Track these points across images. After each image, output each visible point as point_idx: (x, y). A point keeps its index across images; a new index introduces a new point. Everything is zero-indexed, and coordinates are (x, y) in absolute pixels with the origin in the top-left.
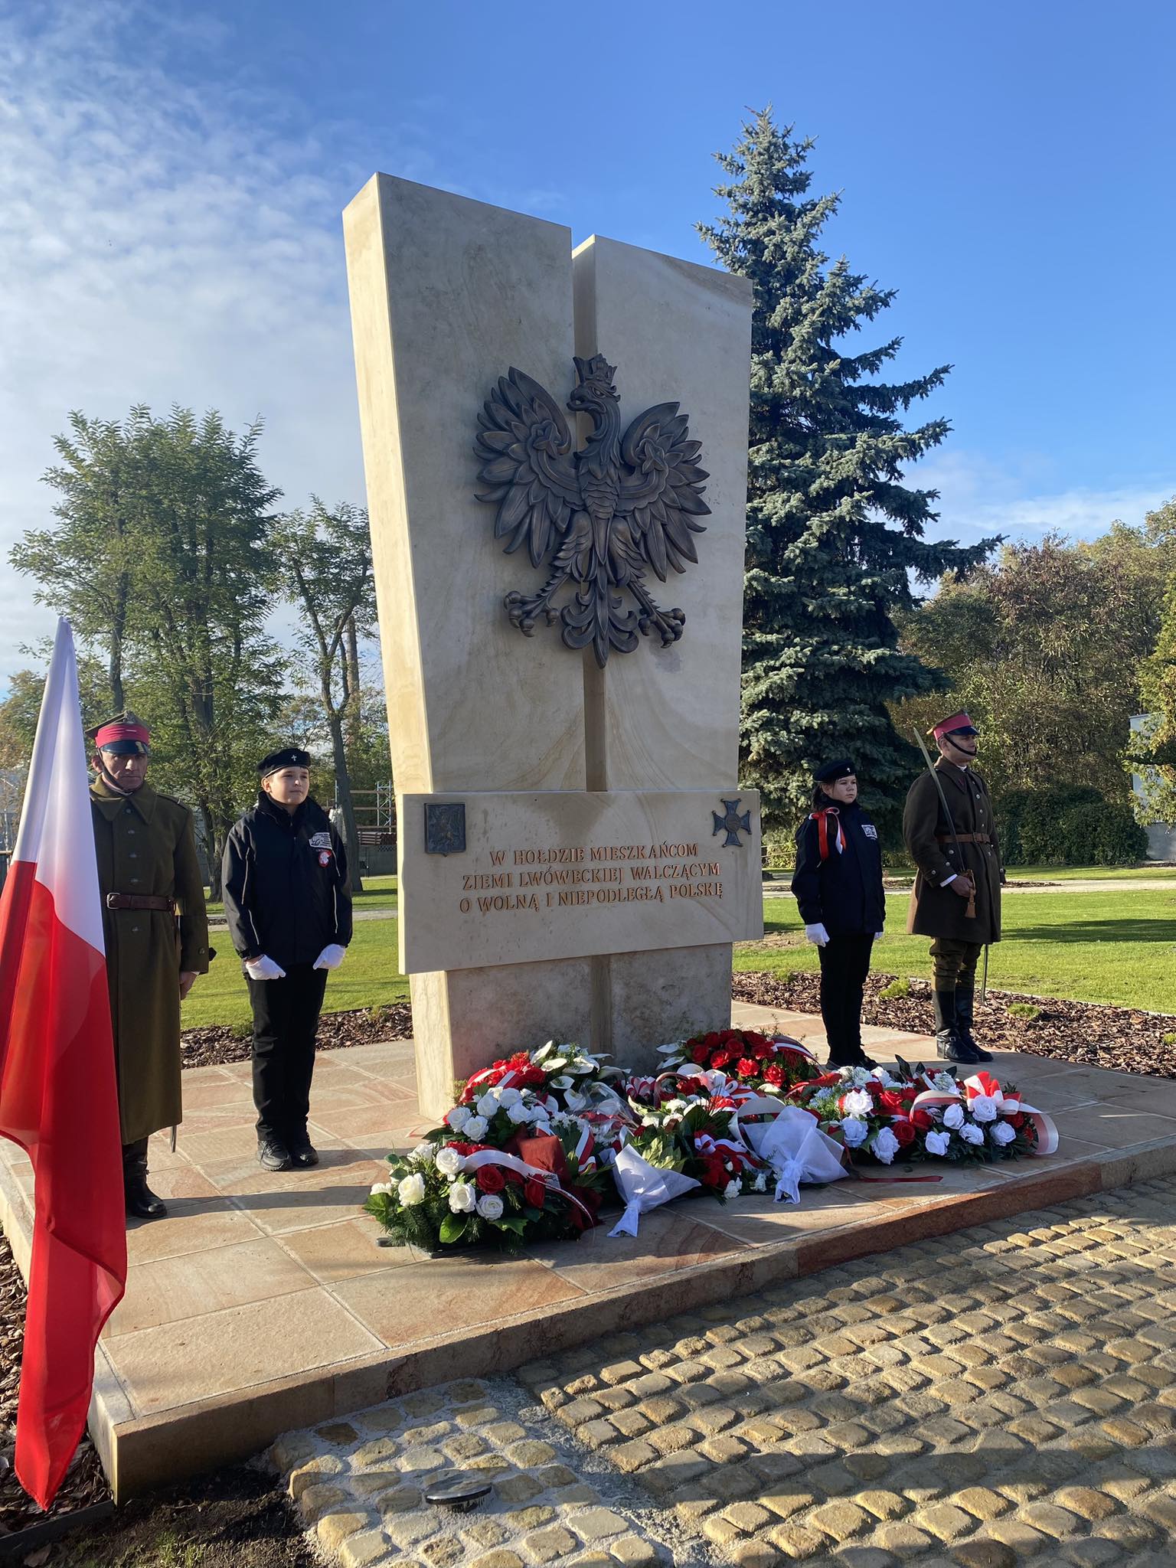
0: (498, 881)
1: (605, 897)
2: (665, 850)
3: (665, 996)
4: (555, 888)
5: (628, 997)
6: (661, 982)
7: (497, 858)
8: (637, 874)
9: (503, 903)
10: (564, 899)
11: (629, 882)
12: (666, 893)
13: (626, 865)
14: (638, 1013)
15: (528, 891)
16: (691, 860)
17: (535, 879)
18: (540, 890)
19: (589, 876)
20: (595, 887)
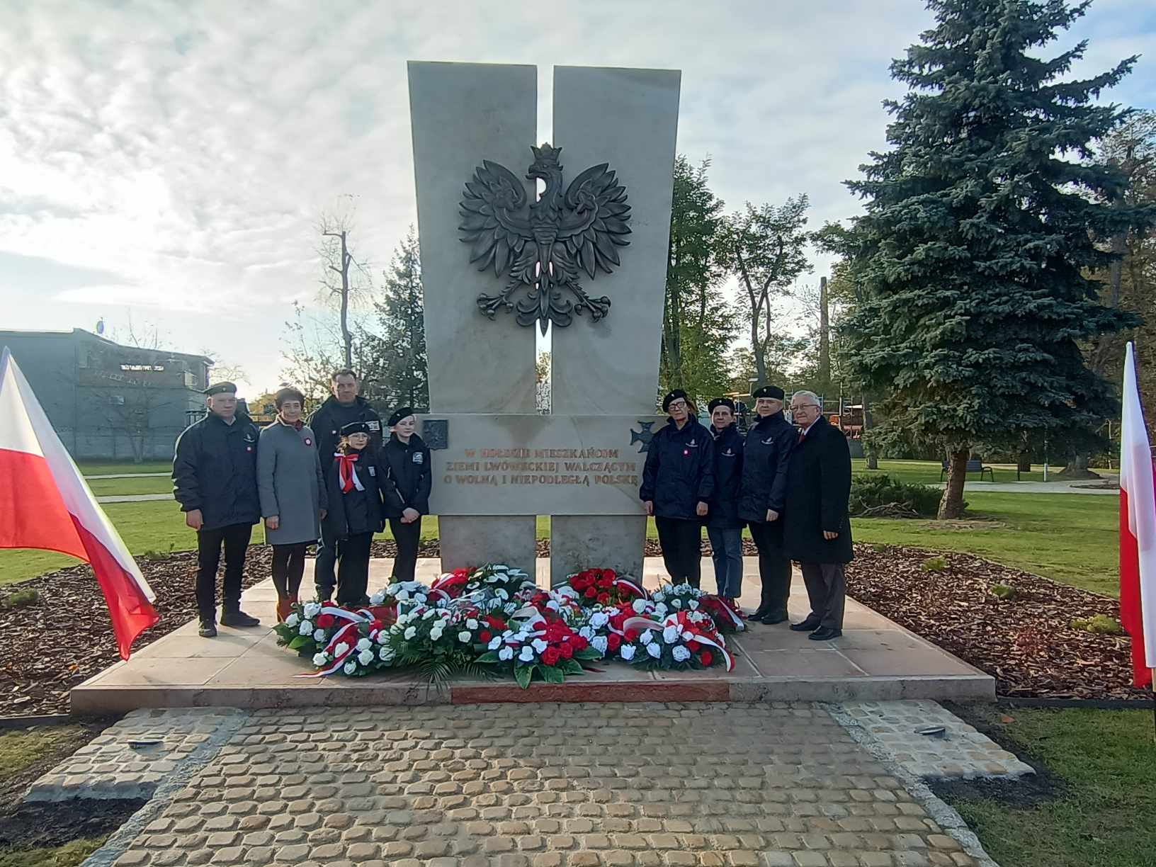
0: (470, 467)
1: (544, 480)
2: (591, 453)
3: (591, 545)
4: (510, 473)
5: (563, 544)
6: (589, 536)
7: (470, 453)
8: (568, 467)
9: (473, 480)
10: (514, 480)
11: (563, 471)
12: (591, 480)
13: (562, 461)
14: (570, 553)
15: (491, 473)
16: (613, 460)
17: (495, 467)
18: (499, 474)
19: (533, 467)
20: (538, 474)
